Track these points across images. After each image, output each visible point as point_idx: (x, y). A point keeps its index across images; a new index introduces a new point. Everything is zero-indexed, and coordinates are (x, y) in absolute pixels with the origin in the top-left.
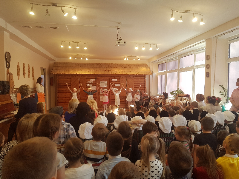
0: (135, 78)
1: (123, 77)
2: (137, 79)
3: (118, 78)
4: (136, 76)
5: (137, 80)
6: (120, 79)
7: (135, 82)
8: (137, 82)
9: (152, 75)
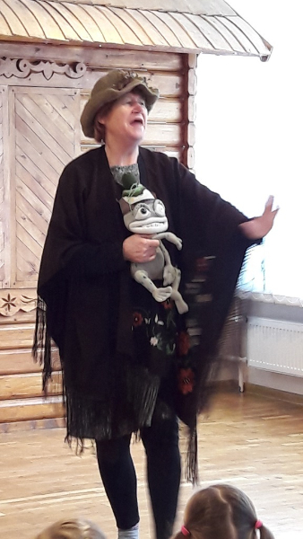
9: (265, 58)
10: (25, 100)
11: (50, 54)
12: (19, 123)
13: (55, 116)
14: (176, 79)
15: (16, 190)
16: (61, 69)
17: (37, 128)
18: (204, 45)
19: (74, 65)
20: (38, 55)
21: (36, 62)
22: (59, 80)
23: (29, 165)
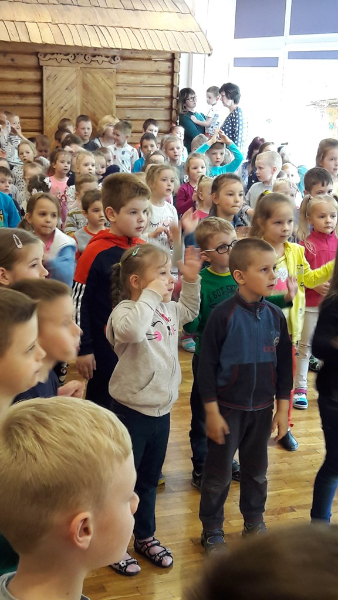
0: (123, 65)
1: (60, 57)
2: (133, 73)
3: (31, 61)
4: (127, 54)
5: (132, 79)
6: (40, 68)
7: (121, 91)
8: (130, 91)
9: (209, 55)
10: (88, 75)
11: (101, 53)
12: (85, 86)
13: (103, 83)
14: (169, 64)
16: (107, 59)
17: (94, 89)
19: (114, 58)
20: (96, 52)
21: (94, 56)
22: (106, 65)
23: (89, 106)
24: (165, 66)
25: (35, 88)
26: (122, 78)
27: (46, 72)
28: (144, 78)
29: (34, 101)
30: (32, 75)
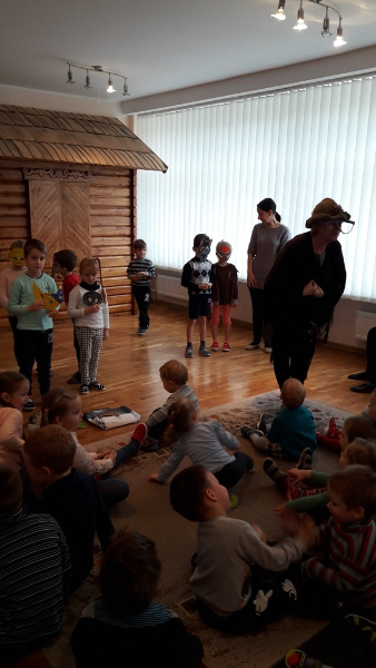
0: (94, 180)
1: (42, 172)
2: (101, 187)
3: (17, 176)
4: (96, 170)
5: (101, 191)
6: (25, 183)
7: (93, 202)
8: (100, 201)
9: (164, 172)
10: (66, 188)
11: (76, 168)
12: (64, 197)
13: (79, 195)
14: (128, 179)
15: (64, 225)
16: (81, 175)
17: (72, 199)
18: (140, 166)
19: (86, 173)
20: (71, 168)
21: (70, 171)
22: (80, 179)
24: (126, 181)
25: (21, 200)
26: (93, 191)
27: (32, 186)
28: (110, 191)
29: (21, 211)
30: (18, 188)
